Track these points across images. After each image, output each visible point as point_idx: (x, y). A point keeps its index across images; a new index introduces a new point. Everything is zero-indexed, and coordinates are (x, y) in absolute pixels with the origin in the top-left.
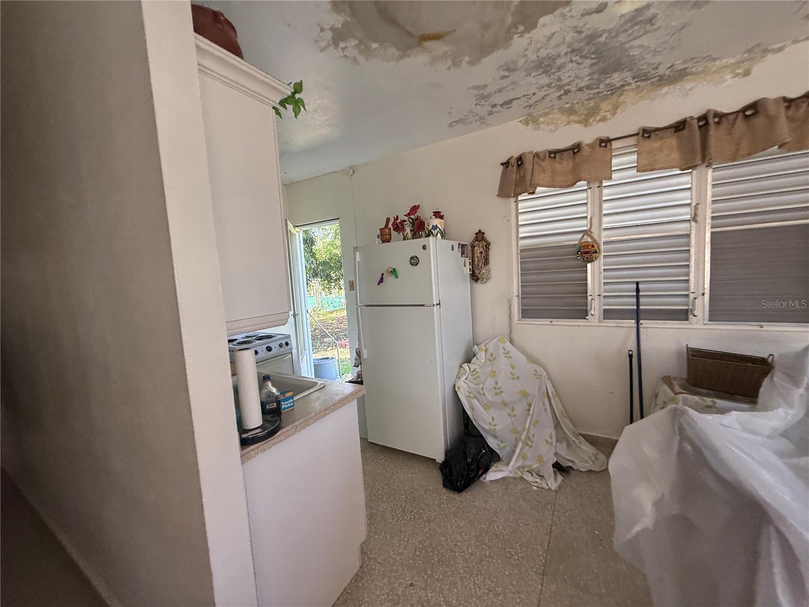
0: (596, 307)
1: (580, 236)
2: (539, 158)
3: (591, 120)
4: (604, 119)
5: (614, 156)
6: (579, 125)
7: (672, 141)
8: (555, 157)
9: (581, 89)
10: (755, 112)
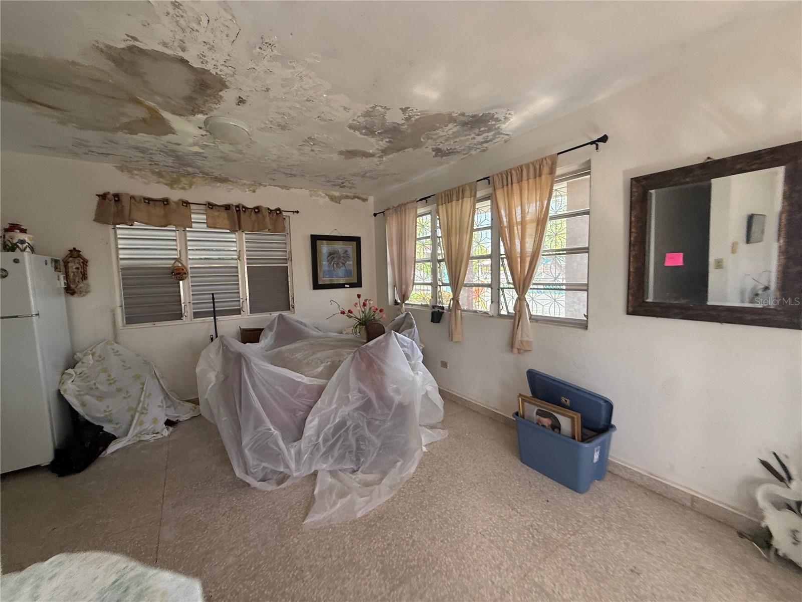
0: (188, 310)
1: (173, 262)
2: (136, 201)
3: (175, 186)
4: (183, 188)
5: (193, 213)
6: (166, 187)
7: (224, 214)
8: (149, 203)
9: (167, 166)
10: (259, 211)
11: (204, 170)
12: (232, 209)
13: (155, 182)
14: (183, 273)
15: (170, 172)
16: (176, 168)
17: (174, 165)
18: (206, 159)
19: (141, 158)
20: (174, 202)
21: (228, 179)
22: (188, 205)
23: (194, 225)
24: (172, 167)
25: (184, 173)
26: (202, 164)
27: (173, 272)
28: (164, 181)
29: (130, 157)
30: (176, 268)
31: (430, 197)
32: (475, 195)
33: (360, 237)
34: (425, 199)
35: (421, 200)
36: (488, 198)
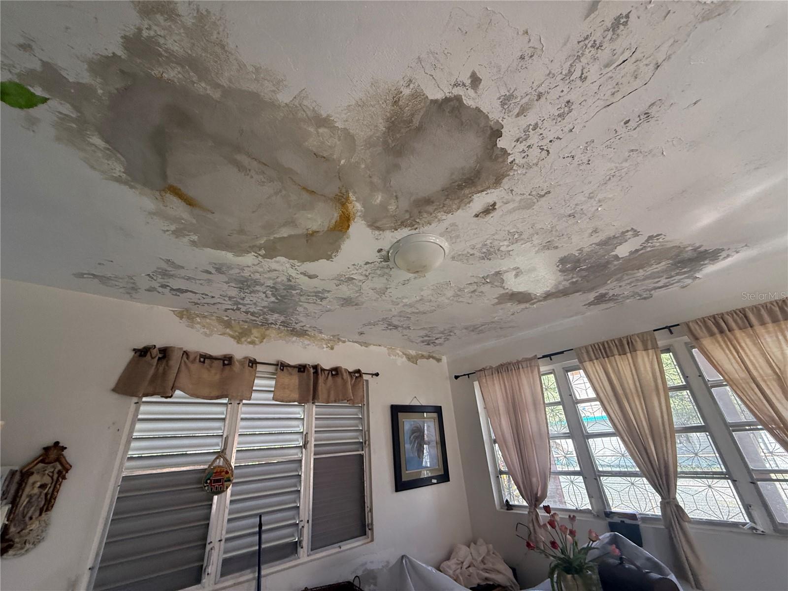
0: (214, 560)
1: (212, 459)
2: (188, 358)
3: (243, 340)
4: (252, 343)
5: (258, 377)
6: (233, 339)
7: (296, 379)
8: (204, 362)
9: (247, 313)
10: (337, 374)
11: (292, 319)
12: (308, 371)
13: (219, 333)
14: (225, 479)
15: (242, 321)
16: (257, 315)
17: (261, 310)
18: (321, 301)
19: (227, 299)
20: (237, 361)
21: (307, 332)
22: (254, 365)
23: (254, 395)
24: (253, 314)
25: (258, 322)
26: (305, 308)
27: (209, 479)
28: (231, 333)
29: (213, 297)
30: (215, 471)
31: (562, 352)
32: (655, 347)
33: (441, 407)
34: (550, 356)
35: (544, 357)
36: (667, 350)
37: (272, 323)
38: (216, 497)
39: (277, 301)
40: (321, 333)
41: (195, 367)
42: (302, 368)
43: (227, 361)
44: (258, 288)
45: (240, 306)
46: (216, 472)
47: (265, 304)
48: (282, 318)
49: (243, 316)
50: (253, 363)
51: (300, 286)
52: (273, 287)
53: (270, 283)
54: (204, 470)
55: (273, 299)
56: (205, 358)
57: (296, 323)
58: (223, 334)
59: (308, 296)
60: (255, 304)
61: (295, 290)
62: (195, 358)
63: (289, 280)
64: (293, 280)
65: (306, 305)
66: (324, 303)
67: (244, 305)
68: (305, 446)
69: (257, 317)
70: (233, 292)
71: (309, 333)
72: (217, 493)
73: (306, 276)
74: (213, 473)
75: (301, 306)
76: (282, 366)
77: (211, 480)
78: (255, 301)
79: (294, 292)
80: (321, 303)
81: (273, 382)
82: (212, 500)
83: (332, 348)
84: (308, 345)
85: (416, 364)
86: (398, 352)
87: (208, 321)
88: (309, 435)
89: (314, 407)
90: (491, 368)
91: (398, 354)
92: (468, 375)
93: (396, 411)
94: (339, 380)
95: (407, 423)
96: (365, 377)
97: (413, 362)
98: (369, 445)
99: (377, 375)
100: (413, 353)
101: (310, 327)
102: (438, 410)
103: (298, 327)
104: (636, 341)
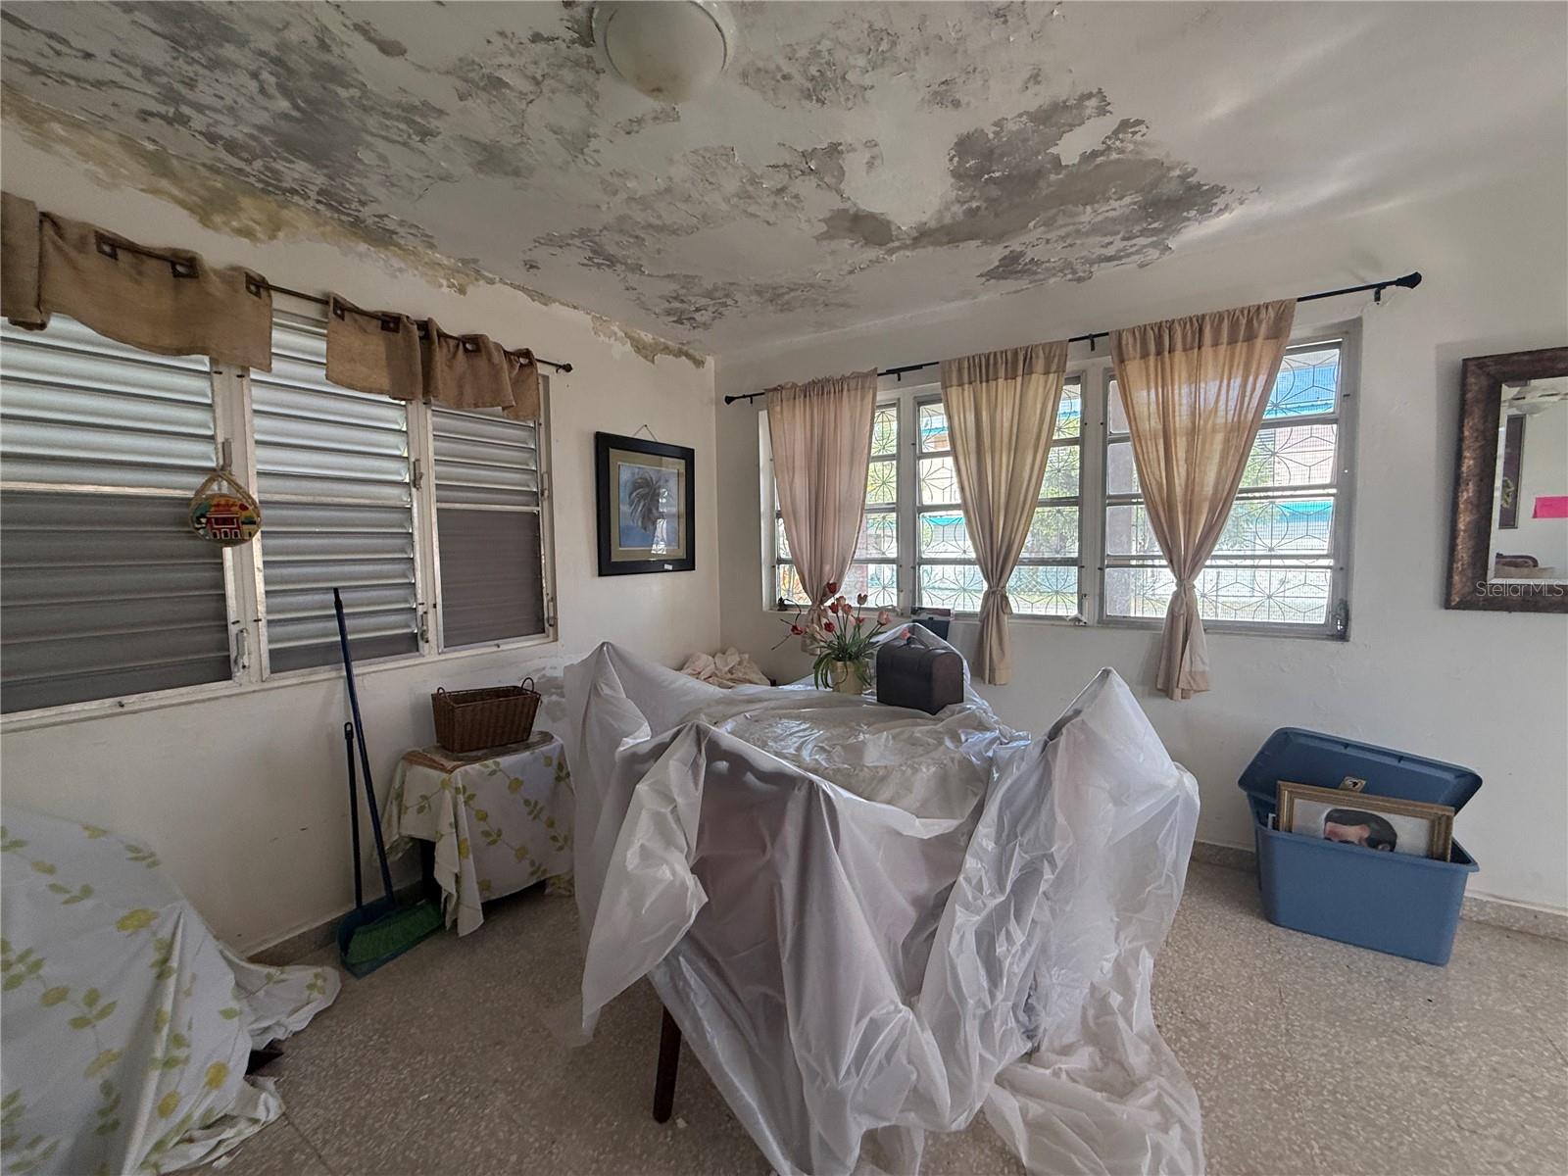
0: (255, 647)
2: (63, 237)
3: (217, 219)
4: (247, 233)
5: (279, 324)
6: (184, 212)
7: (376, 344)
8: (115, 257)
9: (212, 138)
10: (477, 350)
11: (348, 185)
12: (408, 331)
13: (141, 187)
14: (242, 519)
15: (204, 165)
16: (245, 155)
17: (252, 137)
18: (422, 141)
19: (138, 72)
20: (216, 272)
21: (394, 236)
22: (263, 293)
23: (277, 365)
24: (232, 147)
25: (252, 180)
26: (382, 158)
27: (203, 516)
28: (176, 192)
29: (88, 56)
30: (215, 502)
31: (920, 367)
32: (1061, 369)
33: (693, 450)
34: (897, 371)
35: (889, 372)
36: (1075, 379)
37: (293, 191)
38: (228, 552)
39: (295, 113)
40: (432, 246)
41: (92, 262)
42: (390, 323)
43: (183, 267)
44: (229, 51)
45: (186, 110)
46: (218, 505)
47: (263, 118)
48: (320, 180)
49: (203, 151)
50: (259, 286)
51: (355, 75)
52: (278, 61)
53: (266, 41)
54: (185, 502)
55: (284, 105)
56: (113, 247)
57: (363, 204)
58: (156, 192)
59: (386, 115)
60: (231, 110)
61: (347, 86)
62: (83, 239)
63: (324, 46)
64: (336, 49)
65: (382, 146)
66: (432, 147)
67: (200, 108)
68: (415, 482)
69: (246, 160)
70: (156, 53)
71: (402, 242)
72: (230, 543)
73: (371, 40)
74: (211, 506)
75: (369, 146)
76: (337, 309)
77: (209, 520)
78: (228, 101)
79: (343, 93)
80: (421, 146)
81: (322, 346)
82: (221, 556)
83: (462, 291)
84: (400, 270)
85: (653, 362)
86: (616, 329)
87: (92, 140)
88: (423, 464)
89: (429, 413)
90: (794, 386)
91: (615, 334)
92: (751, 396)
93: (605, 445)
94: (481, 362)
95: (626, 470)
96: (542, 369)
97: (646, 357)
98: (550, 497)
99: (568, 368)
100: (647, 337)
101: (402, 223)
102: (687, 455)
103: (366, 213)
104: (1037, 357)
